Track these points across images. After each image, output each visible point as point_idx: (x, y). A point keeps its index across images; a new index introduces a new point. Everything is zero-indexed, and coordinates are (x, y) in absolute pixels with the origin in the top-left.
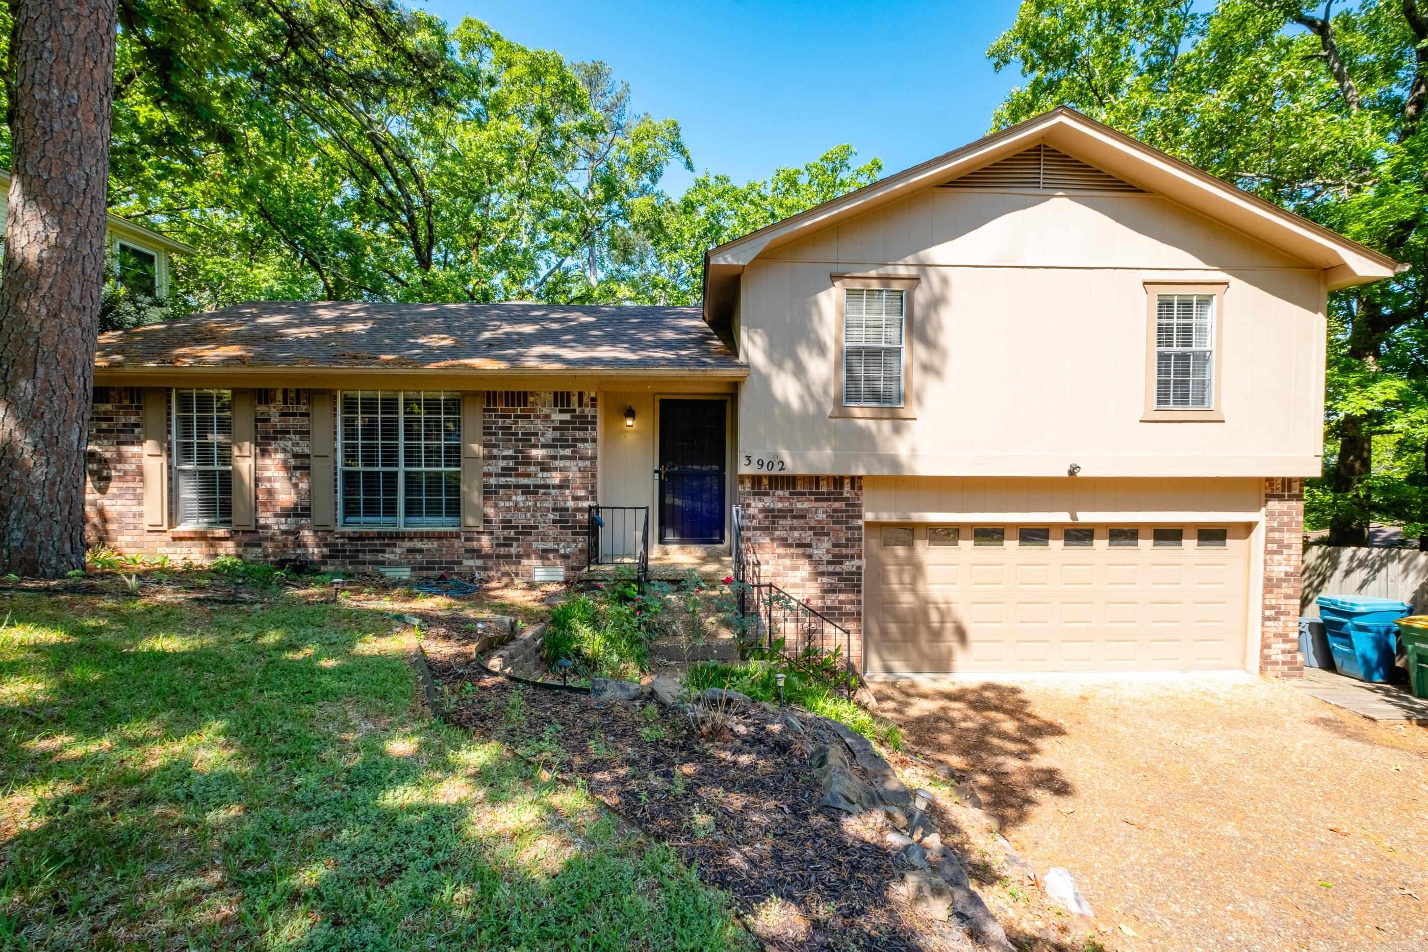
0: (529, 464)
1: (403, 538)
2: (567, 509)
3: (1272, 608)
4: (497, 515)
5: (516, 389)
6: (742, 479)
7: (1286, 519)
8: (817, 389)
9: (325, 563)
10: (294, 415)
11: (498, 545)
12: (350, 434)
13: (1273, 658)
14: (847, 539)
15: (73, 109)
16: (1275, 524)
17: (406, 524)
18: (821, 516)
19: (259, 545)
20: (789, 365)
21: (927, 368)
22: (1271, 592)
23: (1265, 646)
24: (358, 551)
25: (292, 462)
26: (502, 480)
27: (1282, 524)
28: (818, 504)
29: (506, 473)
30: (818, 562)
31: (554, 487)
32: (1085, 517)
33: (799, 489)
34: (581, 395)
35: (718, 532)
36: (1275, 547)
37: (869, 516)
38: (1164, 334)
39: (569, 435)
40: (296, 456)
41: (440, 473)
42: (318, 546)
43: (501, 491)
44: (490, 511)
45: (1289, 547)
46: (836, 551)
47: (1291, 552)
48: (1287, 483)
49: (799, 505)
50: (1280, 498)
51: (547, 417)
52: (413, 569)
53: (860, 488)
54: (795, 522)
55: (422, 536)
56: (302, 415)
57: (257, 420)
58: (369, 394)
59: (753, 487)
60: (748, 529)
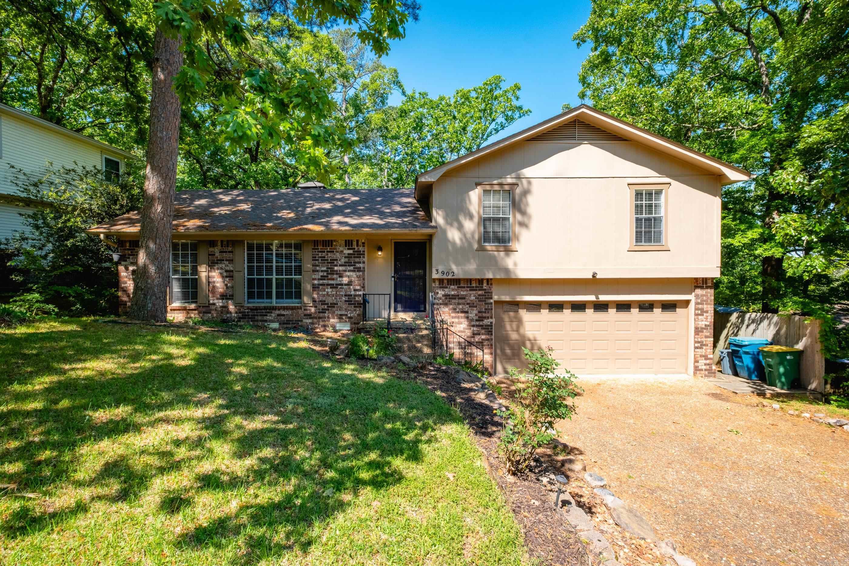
0: (333, 274)
1: (275, 309)
2: (351, 295)
3: (699, 342)
4: (318, 298)
5: (327, 239)
6: (434, 280)
7: (705, 298)
8: (469, 236)
9: (240, 321)
10: (226, 252)
11: (319, 312)
12: (250, 260)
13: (700, 368)
14: (486, 309)
15: (170, 138)
16: (699, 301)
17: (276, 303)
18: (473, 298)
19: (210, 313)
20: (456, 224)
21: (522, 224)
22: (698, 335)
23: (696, 361)
24: (255, 315)
25: (225, 274)
26: (321, 282)
27: (702, 301)
28: (471, 292)
29: (323, 278)
30: (472, 320)
31: (346, 285)
32: (603, 298)
33: (462, 285)
34: (357, 241)
35: (423, 306)
36: (699, 312)
37: (496, 298)
38: (638, 209)
39: (352, 260)
40: (226, 271)
41: (292, 279)
42: (236, 313)
43: (321, 287)
44: (315, 296)
45: (707, 312)
46: (480, 315)
47: (708, 314)
48: (705, 280)
49: (462, 293)
50: (702, 288)
51: (342, 251)
52: (280, 324)
53: (491, 284)
54: (461, 301)
55: (285, 308)
56: (229, 252)
57: (209, 255)
58: (259, 242)
59: (440, 284)
60: (438, 304)
